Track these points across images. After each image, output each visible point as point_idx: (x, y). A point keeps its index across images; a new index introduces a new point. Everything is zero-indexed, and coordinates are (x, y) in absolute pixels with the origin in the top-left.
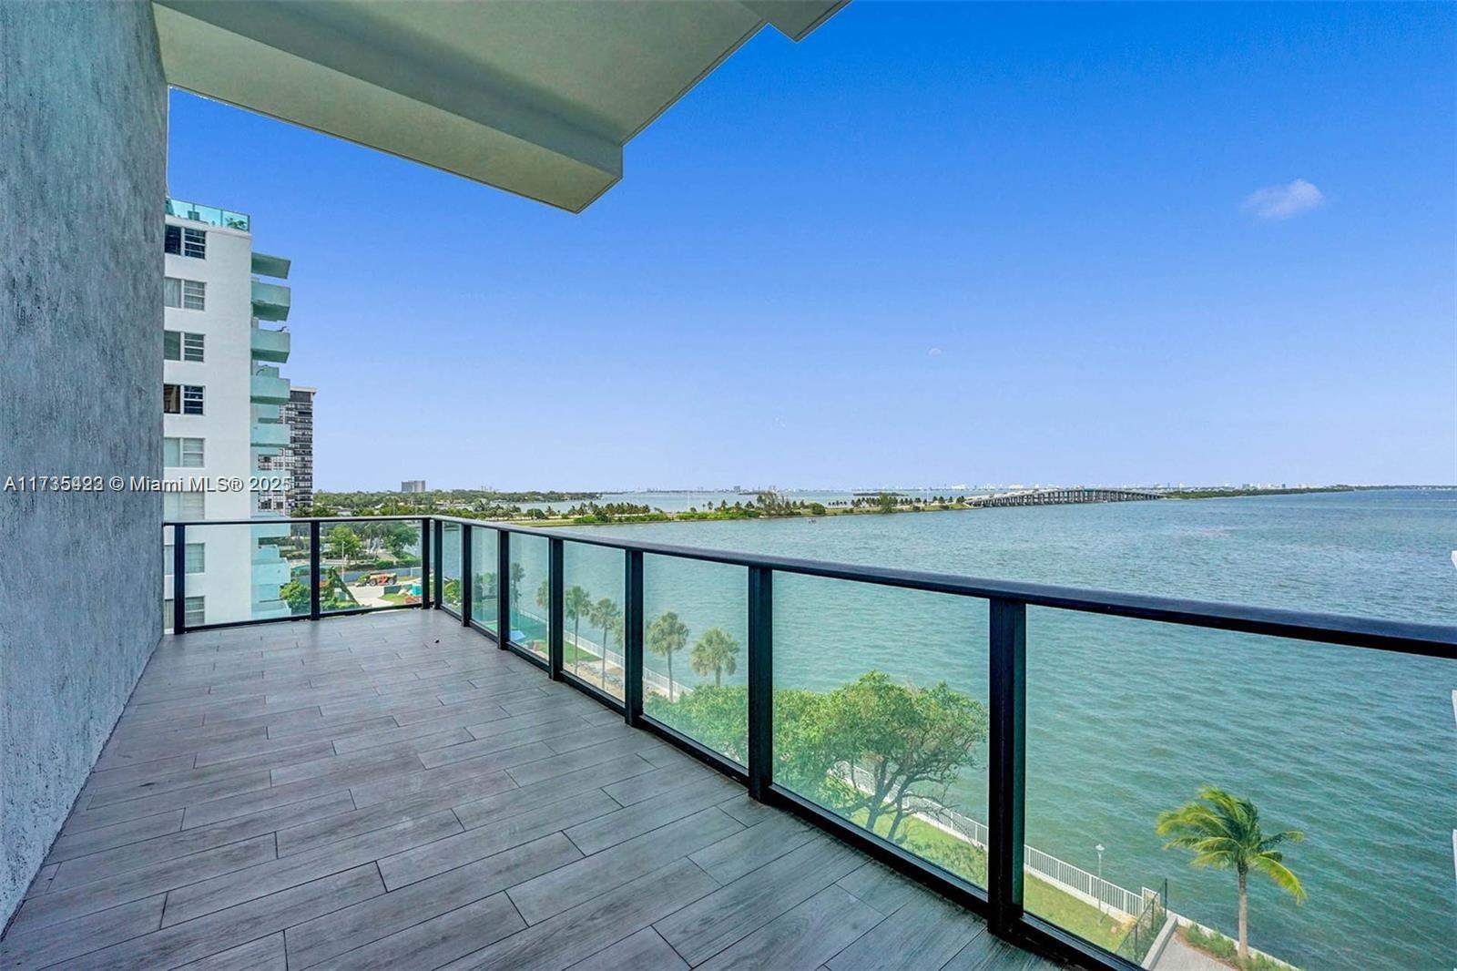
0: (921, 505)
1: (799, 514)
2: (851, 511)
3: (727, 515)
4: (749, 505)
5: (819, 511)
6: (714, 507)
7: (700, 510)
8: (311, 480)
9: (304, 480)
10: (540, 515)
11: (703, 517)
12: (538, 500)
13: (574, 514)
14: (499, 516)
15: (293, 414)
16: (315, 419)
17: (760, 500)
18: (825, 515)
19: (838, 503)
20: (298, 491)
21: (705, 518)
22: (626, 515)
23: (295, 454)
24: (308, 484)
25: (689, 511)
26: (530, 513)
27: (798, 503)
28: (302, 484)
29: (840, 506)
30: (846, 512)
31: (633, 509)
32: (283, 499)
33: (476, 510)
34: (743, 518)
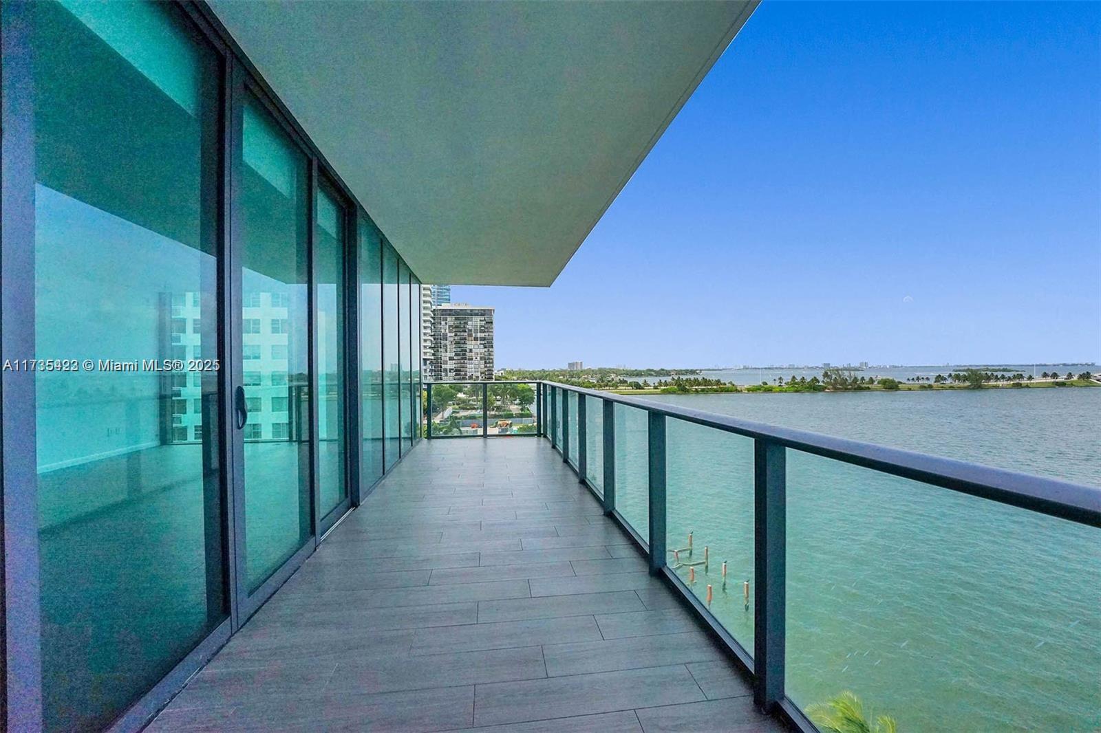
0: (1024, 382)
1: (868, 388)
2: (930, 387)
3: (792, 389)
4: (815, 380)
5: (891, 386)
6: (784, 382)
7: (771, 384)
8: (492, 363)
9: (489, 363)
10: (638, 386)
11: (770, 390)
12: (652, 375)
13: (661, 386)
14: (610, 386)
15: (483, 323)
16: (494, 325)
17: (826, 375)
18: (899, 389)
19: (918, 379)
20: (486, 369)
21: (771, 390)
22: (703, 387)
23: (485, 347)
24: (491, 365)
25: (761, 383)
26: (631, 385)
27: (867, 379)
28: (488, 365)
29: (921, 382)
30: (923, 387)
31: (706, 382)
32: (479, 374)
33: (598, 382)
34: (808, 391)
